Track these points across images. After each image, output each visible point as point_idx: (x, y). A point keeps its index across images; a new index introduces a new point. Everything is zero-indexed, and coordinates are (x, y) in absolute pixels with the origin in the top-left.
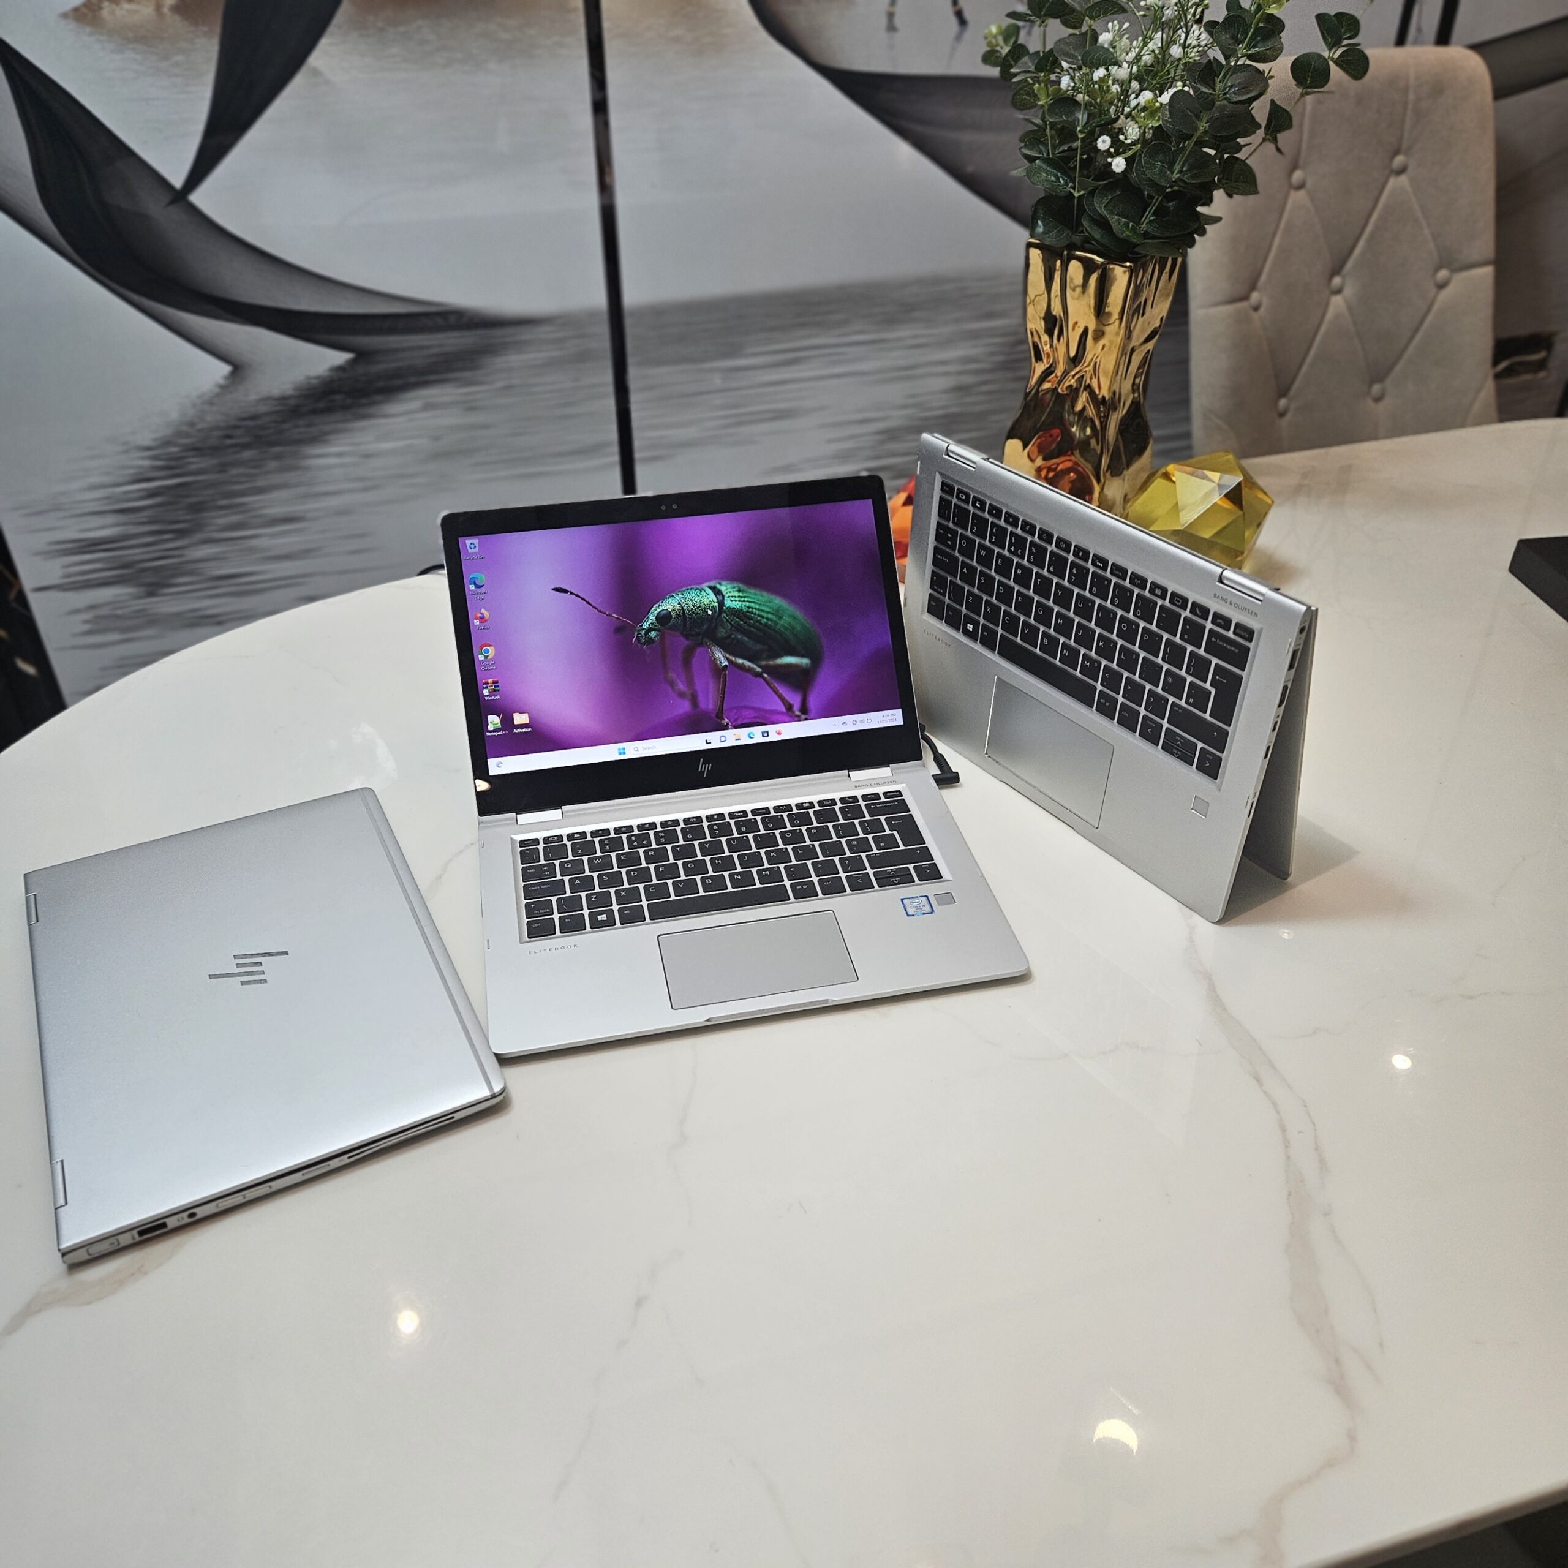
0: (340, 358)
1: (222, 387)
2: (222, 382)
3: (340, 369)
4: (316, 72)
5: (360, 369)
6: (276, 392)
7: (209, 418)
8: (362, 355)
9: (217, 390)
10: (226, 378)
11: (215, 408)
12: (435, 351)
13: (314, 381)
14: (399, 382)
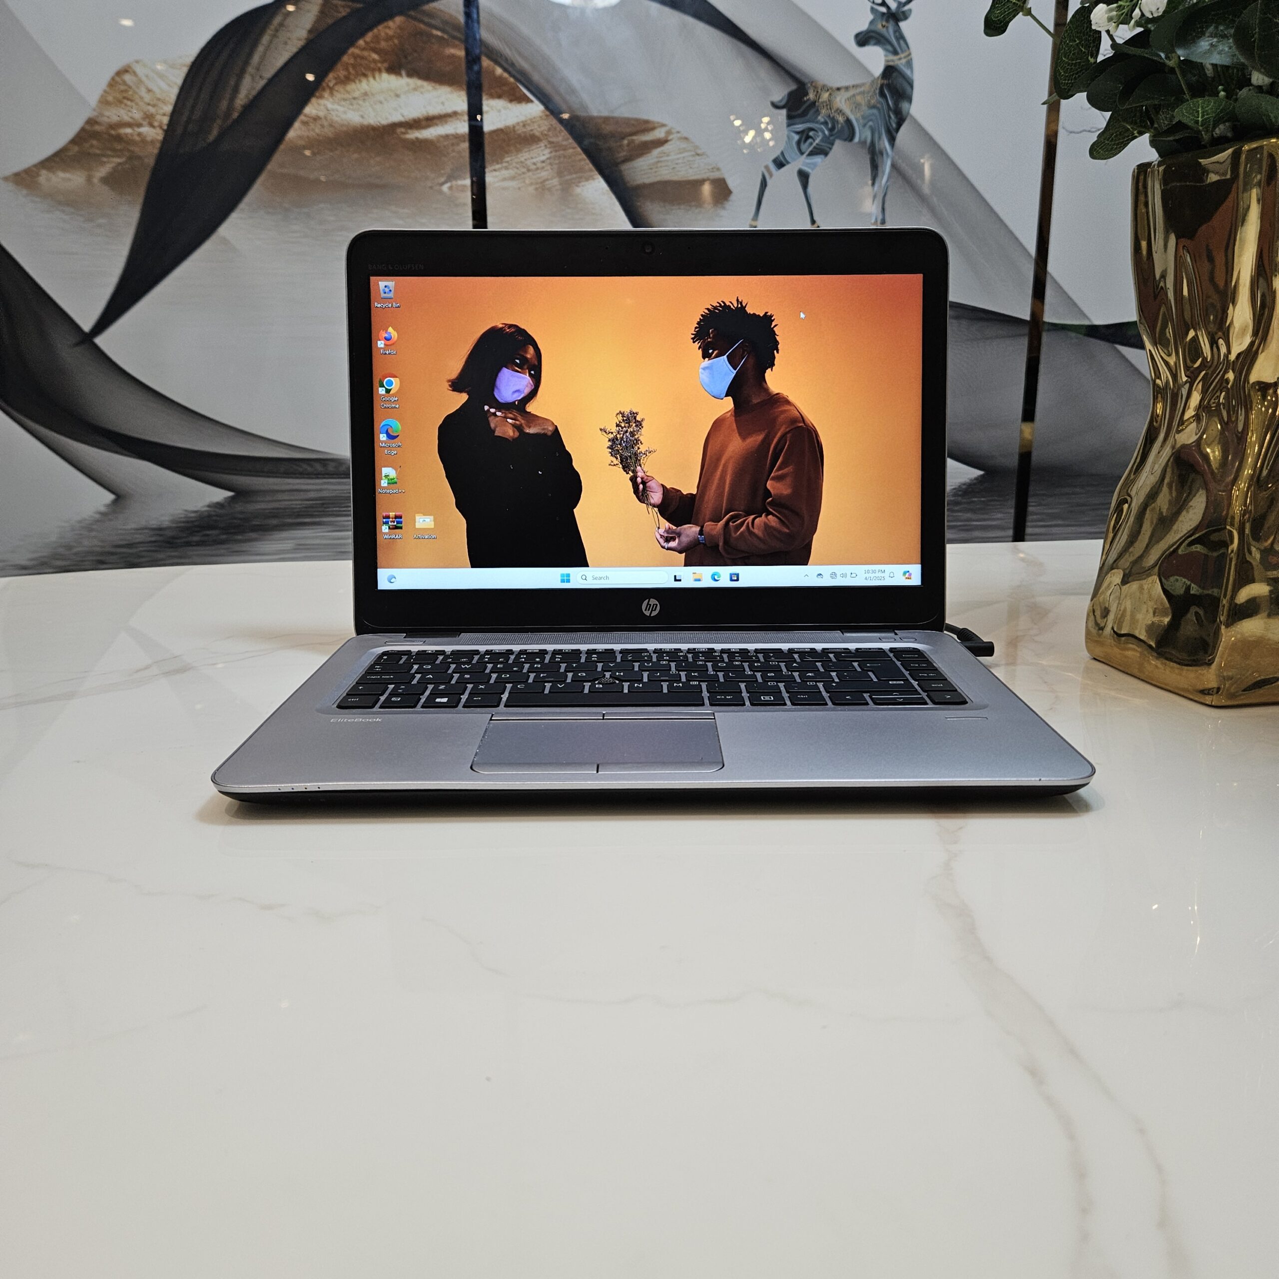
0: (220, 495)
1: (103, 514)
2: (103, 509)
3: (219, 505)
4: (225, 241)
5: (239, 507)
6: (154, 523)
7: (86, 543)
8: (241, 494)
9: (97, 516)
10: (108, 506)
11: (93, 534)
12: (312, 495)
13: (193, 515)
14: (275, 522)
